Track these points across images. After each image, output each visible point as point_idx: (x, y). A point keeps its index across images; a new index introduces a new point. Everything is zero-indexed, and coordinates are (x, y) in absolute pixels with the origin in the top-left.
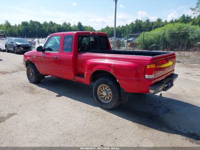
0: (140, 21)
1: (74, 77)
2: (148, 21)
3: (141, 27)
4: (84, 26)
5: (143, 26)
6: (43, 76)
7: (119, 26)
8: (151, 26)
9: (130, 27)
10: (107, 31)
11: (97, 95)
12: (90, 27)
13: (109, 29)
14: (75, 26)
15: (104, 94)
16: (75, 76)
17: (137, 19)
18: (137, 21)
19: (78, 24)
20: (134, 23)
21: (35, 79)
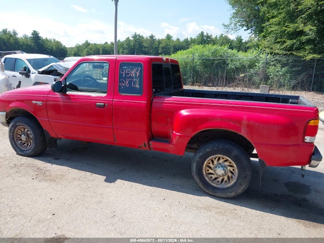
0: (140, 36)
1: (146, 143)
2: (152, 37)
3: (141, 45)
4: (44, 38)
5: (145, 45)
6: (54, 141)
7: (106, 43)
8: (157, 46)
9: (125, 46)
10: (86, 49)
11: (202, 173)
12: (54, 40)
13: (90, 47)
14: (26, 37)
15: (220, 171)
16: (149, 140)
17: (136, 33)
18: (135, 36)
19: (33, 34)
20: (132, 39)
21: (35, 147)
